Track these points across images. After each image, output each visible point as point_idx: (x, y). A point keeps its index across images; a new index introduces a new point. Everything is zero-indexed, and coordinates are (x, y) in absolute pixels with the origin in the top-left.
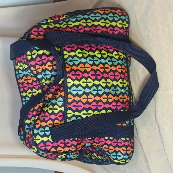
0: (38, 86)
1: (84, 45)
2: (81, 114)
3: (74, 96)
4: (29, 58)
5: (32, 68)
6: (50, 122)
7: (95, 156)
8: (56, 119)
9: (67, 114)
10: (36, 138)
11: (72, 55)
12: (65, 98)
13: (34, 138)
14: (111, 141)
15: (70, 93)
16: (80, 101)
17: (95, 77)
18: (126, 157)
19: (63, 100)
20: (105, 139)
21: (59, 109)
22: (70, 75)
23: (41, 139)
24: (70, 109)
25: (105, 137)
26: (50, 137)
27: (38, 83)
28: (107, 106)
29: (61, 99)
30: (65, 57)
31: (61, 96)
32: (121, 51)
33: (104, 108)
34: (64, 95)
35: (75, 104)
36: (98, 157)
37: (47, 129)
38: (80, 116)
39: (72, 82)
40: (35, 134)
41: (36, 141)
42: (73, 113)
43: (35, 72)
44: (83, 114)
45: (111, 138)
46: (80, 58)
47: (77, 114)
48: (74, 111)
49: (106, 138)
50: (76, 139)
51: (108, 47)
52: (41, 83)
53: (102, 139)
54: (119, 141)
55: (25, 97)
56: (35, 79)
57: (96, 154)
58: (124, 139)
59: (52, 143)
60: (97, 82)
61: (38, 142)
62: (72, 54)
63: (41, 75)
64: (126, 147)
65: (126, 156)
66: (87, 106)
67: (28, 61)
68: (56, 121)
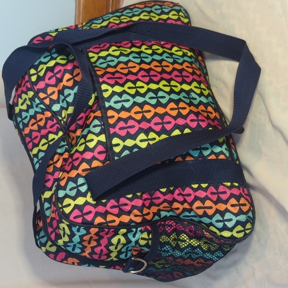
0: (55, 127)
1: (121, 42)
2: (137, 142)
3: (118, 111)
4: (34, 78)
5: (42, 95)
6: (85, 166)
7: (185, 239)
8: (94, 158)
9: (112, 146)
10: (64, 205)
11: (104, 56)
12: (104, 119)
13: (61, 206)
14: (206, 190)
15: (111, 108)
16: (130, 118)
17: (148, 78)
18: (242, 218)
19: (101, 123)
20: (192, 188)
21: (96, 139)
22: (105, 79)
23: (73, 203)
24: (116, 135)
25: (193, 185)
26: (89, 194)
27: (55, 121)
28: (181, 121)
29: (96, 122)
30: (93, 60)
31: (95, 118)
32: (184, 48)
33: (177, 127)
34: (100, 115)
35: (122, 124)
36: (192, 241)
37: (81, 181)
38: (136, 146)
39: (110, 90)
40: (61, 198)
41: (64, 209)
42: (122, 144)
43: (47, 101)
44: (141, 141)
45: (204, 185)
46: (117, 57)
47: (129, 143)
48: (124, 139)
49: (195, 186)
50: (139, 194)
51: (162, 43)
52: (60, 118)
53: (188, 190)
54: (221, 189)
55: (36, 156)
56: (48, 114)
57: (185, 235)
58: (229, 184)
59: (95, 206)
60: (153, 86)
61: (67, 210)
62: (103, 54)
63: (58, 105)
64: (238, 198)
65: (242, 215)
66: (145, 125)
67: (33, 85)
68: (96, 164)
